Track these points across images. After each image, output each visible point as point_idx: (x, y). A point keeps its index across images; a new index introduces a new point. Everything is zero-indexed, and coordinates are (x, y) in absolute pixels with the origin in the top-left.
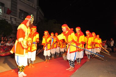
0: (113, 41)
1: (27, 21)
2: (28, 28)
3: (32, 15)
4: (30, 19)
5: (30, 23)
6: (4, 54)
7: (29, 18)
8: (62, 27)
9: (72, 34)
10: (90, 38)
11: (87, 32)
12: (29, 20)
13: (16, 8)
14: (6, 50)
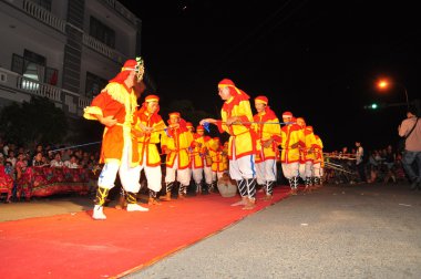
0: (361, 149)
1: (128, 73)
2: (130, 92)
3: (138, 59)
4: (136, 69)
5: (136, 78)
6: (43, 191)
7: (132, 66)
8: (220, 86)
9: (241, 103)
10: (294, 134)
11: (287, 117)
12: (133, 71)
13: (78, 69)
14: (49, 178)
